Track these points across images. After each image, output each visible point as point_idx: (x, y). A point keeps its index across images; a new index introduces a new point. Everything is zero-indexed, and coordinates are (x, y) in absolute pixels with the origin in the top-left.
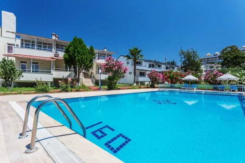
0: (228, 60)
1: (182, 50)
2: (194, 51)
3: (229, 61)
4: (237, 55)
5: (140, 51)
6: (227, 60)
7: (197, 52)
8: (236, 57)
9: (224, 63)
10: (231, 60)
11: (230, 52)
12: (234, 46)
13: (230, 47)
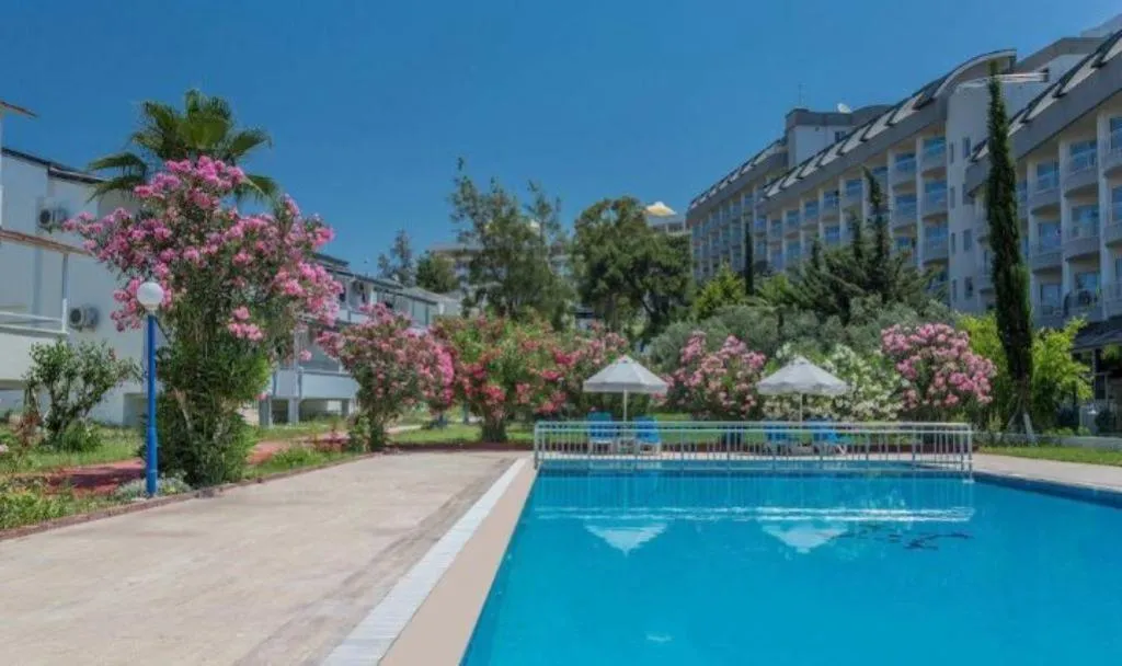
0: (613, 276)
1: (465, 185)
2: (546, 202)
3: (614, 284)
4: (647, 257)
5: (247, 142)
6: (607, 275)
7: (558, 209)
8: (642, 266)
9: (594, 291)
10: (622, 276)
11: (612, 231)
12: (632, 203)
13: (616, 206)
